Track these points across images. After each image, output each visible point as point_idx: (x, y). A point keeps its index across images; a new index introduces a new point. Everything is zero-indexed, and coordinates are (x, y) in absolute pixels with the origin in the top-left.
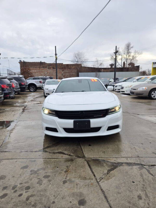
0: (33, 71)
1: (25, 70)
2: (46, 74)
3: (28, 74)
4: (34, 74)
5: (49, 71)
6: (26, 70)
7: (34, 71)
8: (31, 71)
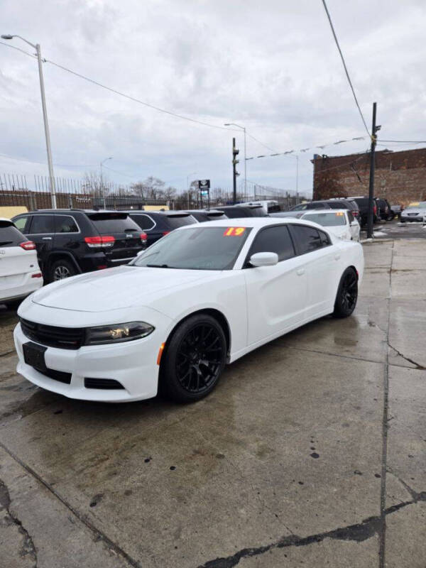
0: (346, 182)
1: (324, 180)
2: (383, 187)
3: (331, 191)
4: (347, 189)
5: (396, 176)
6: (328, 180)
7: (350, 180)
8: (341, 182)
